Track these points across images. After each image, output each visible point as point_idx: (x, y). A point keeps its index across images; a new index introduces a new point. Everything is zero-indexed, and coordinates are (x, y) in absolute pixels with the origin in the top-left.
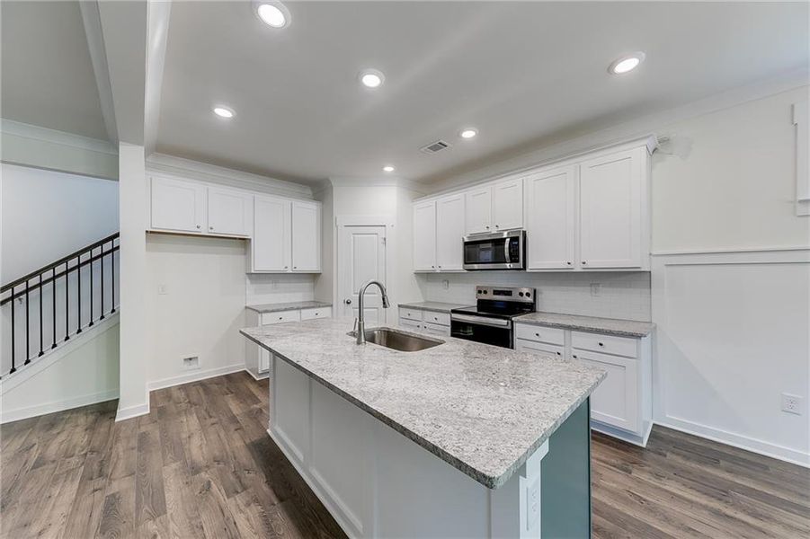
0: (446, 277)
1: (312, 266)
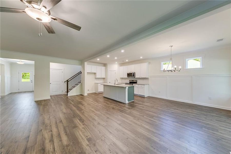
0: (125, 79)
1: (104, 77)
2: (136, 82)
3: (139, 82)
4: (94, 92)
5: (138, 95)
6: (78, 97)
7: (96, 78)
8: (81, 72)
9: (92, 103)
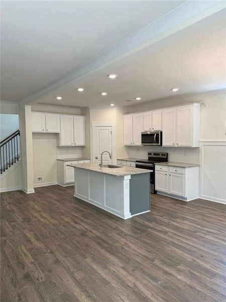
1: (82, 143)
2: (165, 157)
3: (172, 157)
4: (55, 183)
5: (167, 194)
6: (10, 197)
7: (59, 147)
8: (18, 132)
9: (36, 217)
